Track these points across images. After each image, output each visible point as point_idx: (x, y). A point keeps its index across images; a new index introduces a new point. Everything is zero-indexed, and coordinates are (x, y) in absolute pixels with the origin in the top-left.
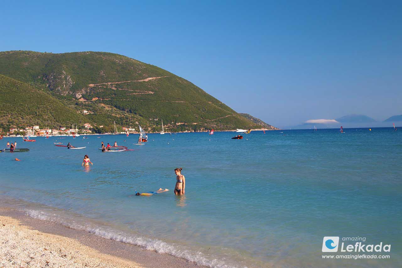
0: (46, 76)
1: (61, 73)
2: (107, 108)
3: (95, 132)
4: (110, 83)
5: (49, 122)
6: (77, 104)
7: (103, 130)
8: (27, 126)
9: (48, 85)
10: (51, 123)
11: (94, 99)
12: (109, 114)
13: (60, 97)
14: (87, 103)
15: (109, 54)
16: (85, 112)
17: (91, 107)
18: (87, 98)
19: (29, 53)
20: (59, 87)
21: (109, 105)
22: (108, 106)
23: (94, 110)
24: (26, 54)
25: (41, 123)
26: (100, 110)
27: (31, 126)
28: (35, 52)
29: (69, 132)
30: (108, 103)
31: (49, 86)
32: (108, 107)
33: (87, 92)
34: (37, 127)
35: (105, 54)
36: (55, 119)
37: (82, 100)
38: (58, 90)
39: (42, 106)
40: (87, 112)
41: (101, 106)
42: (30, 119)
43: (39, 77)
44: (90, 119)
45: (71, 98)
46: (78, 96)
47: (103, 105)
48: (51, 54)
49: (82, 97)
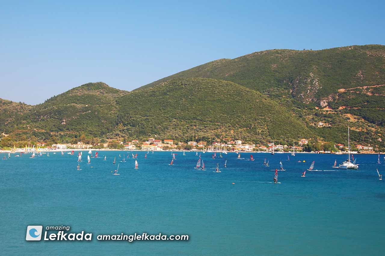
4: (366, 87)
11: (341, 108)
13: (301, 106)
18: (333, 106)
20: (302, 93)
33: (335, 100)
37: (327, 108)
38: (301, 97)
45: (314, 107)
46: (323, 104)
49: (328, 105)
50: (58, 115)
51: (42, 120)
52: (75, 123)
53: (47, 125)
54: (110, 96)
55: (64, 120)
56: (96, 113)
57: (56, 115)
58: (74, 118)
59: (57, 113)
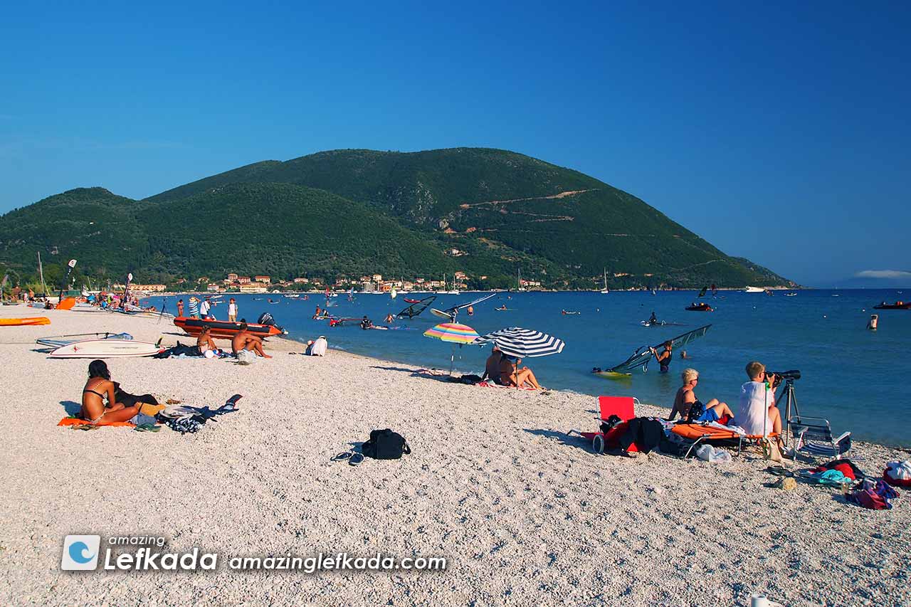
0: (391, 192)
1: (416, 186)
2: (491, 246)
3: (472, 288)
4: (497, 202)
5: (398, 269)
6: (441, 238)
7: (486, 283)
8: (363, 275)
9: (393, 206)
10: (400, 270)
11: (469, 230)
12: (495, 255)
13: (414, 227)
14: (458, 236)
15: (496, 151)
16: (455, 251)
17: (464, 243)
18: (458, 228)
19: (364, 151)
20: (411, 209)
21: (495, 240)
22: (494, 242)
23: (470, 249)
24: (358, 154)
25: (384, 270)
26: (479, 249)
27: (369, 275)
28: (373, 152)
29: (429, 285)
30: (493, 237)
31: (395, 208)
32: (494, 244)
33: (457, 219)
34: (379, 278)
35: (487, 151)
36: (406, 263)
37: (449, 231)
38: (411, 215)
39: (386, 241)
40: (458, 252)
41: (481, 242)
42: (367, 264)
43: (380, 193)
44: (463, 264)
45: (430, 228)
46: (443, 224)
47: (484, 239)
48: (398, 154)
49: (449, 226)
50: (42, 239)
51: (10, 247)
55: (56, 247)
56: (111, 235)
57: (37, 239)
59: (39, 236)
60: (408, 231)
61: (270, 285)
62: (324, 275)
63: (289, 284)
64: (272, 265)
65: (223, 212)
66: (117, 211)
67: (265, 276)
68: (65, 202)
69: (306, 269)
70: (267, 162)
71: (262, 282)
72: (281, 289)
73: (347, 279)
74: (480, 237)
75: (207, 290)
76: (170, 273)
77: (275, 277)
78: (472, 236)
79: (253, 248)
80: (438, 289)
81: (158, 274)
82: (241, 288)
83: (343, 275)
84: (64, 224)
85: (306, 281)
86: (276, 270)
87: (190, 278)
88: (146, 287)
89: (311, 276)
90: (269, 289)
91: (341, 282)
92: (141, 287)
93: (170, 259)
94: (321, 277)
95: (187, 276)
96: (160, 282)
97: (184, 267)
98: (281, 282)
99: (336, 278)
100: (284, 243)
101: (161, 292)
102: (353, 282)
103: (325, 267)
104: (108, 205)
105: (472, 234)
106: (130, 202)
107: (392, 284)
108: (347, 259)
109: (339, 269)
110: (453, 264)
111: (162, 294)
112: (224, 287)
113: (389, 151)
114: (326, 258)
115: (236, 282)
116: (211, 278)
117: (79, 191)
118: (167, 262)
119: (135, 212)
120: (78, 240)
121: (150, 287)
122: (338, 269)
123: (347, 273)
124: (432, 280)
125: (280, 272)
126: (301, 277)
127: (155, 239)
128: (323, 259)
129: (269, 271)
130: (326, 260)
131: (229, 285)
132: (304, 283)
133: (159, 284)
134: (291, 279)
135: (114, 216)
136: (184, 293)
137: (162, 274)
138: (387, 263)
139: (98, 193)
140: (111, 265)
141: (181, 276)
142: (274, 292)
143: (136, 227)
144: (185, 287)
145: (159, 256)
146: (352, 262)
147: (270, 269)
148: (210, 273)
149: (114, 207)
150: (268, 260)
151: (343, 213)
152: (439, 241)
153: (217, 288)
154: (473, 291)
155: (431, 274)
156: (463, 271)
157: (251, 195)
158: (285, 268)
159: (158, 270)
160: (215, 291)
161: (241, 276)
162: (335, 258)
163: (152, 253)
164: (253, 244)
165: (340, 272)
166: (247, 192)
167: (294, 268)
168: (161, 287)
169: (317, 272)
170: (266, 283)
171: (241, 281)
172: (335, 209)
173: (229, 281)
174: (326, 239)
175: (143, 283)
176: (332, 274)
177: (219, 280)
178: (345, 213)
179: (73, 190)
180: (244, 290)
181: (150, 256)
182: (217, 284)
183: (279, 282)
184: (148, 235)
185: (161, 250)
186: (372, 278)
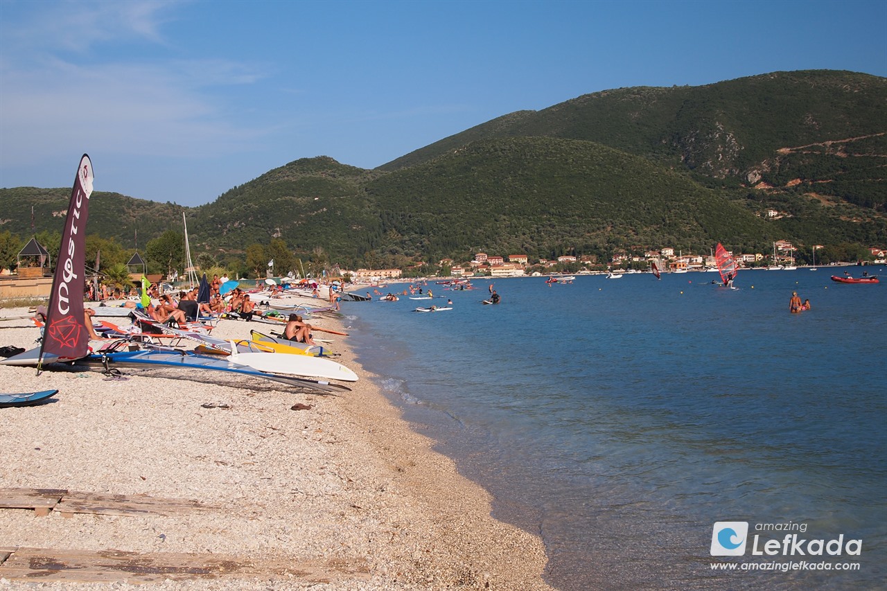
0: (679, 139)
1: (713, 129)
2: (824, 203)
3: (803, 261)
4: (830, 142)
5: (695, 239)
6: (750, 196)
7: (824, 254)
8: (648, 249)
9: (682, 158)
10: (697, 241)
11: (791, 183)
12: (831, 216)
13: (712, 183)
14: (775, 193)
15: (825, 72)
16: (772, 213)
17: (785, 202)
18: (775, 181)
19: (641, 90)
20: (708, 160)
21: (830, 194)
22: (830, 198)
23: (795, 209)
24: (634, 93)
25: (676, 243)
26: (808, 208)
27: (657, 249)
28: (653, 89)
29: (741, 260)
30: (827, 190)
31: (686, 159)
32: (828, 200)
33: (773, 169)
34: (669, 252)
35: (813, 74)
36: (706, 232)
37: (762, 186)
38: (707, 168)
39: (677, 204)
40: (776, 213)
41: (810, 198)
42: (653, 234)
43: (664, 142)
44: (786, 229)
45: (737, 183)
46: (753, 177)
47: (813, 195)
48: (687, 89)
49: (761, 180)
50: (262, 221)
51: (229, 230)
52: (301, 232)
53: (245, 240)
54: (350, 180)
55: (278, 229)
56: (339, 213)
57: (258, 220)
58: (295, 224)
59: (259, 216)
60: (705, 188)
61: (528, 266)
62: (595, 251)
63: (552, 264)
64: (530, 240)
65: (466, 177)
66: (345, 183)
67: (521, 254)
68: (287, 176)
69: (573, 245)
70: (518, 113)
71: (517, 262)
72: (542, 270)
73: (627, 255)
74: (807, 192)
75: (450, 275)
76: (406, 254)
77: (534, 257)
78: (796, 190)
79: (505, 220)
80: (753, 265)
81: (392, 257)
82: (492, 271)
83: (622, 251)
84: (286, 201)
85: (573, 259)
86: (534, 247)
87: (430, 261)
88: (378, 272)
89: (580, 253)
90: (527, 271)
91: (619, 260)
92: (373, 273)
93: (406, 238)
94: (592, 253)
95: (426, 258)
96: (394, 266)
97: (422, 247)
98: (542, 261)
99: (612, 254)
100: (543, 212)
101: (396, 278)
102: (636, 259)
103: (597, 240)
104: (334, 176)
105: (796, 188)
106: (359, 172)
107: (688, 260)
108: (625, 229)
109: (616, 242)
110: (771, 230)
111: (396, 281)
112: (472, 270)
113: (675, 85)
114: (598, 229)
115: (486, 264)
116: (454, 259)
117: (303, 164)
118: (403, 242)
119: (365, 183)
120: (302, 219)
121: (383, 273)
122: (614, 242)
123: (626, 246)
124: (744, 253)
125: (540, 250)
126: (567, 255)
127: (388, 214)
128: (593, 231)
129: (526, 249)
130: (598, 232)
131: (478, 267)
132: (570, 262)
133: (393, 268)
134: (553, 257)
135: (341, 189)
136: (423, 279)
137: (397, 256)
138: (679, 231)
139: (323, 163)
140: (340, 248)
141: (420, 258)
142: (534, 275)
143: (366, 201)
144: (424, 271)
145: (393, 234)
146: (633, 233)
147: (527, 245)
148: (453, 254)
149: (341, 178)
150: (524, 234)
151: (617, 171)
152: (749, 201)
153: (462, 271)
154: (804, 266)
155: (740, 245)
156: (788, 239)
157: (500, 154)
158: (546, 245)
159: (393, 252)
160: (460, 276)
161: (492, 255)
162: (609, 228)
163: (385, 231)
164: (504, 214)
165: (618, 246)
166: (496, 150)
167: (557, 243)
168: (396, 273)
169: (587, 247)
170: (523, 263)
171: (492, 262)
172: (607, 166)
173: (477, 262)
174: (597, 205)
175: (375, 268)
176: (606, 249)
177: (465, 262)
178: (621, 170)
179: (296, 162)
180: (496, 273)
181: (383, 236)
182: (463, 267)
183: (539, 262)
184: (379, 210)
185: (395, 227)
186: (660, 253)
